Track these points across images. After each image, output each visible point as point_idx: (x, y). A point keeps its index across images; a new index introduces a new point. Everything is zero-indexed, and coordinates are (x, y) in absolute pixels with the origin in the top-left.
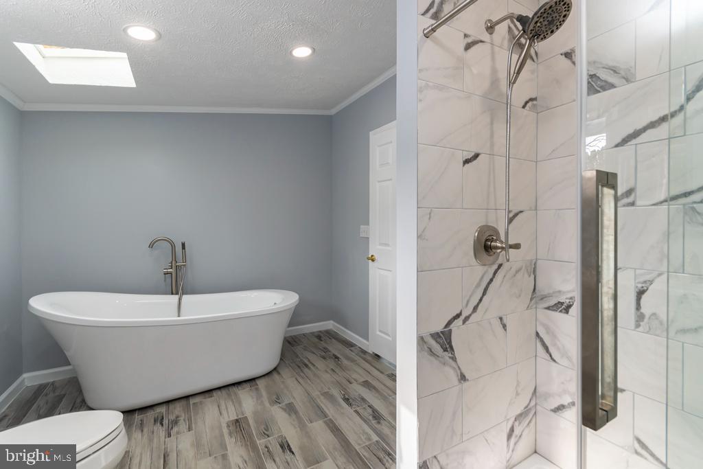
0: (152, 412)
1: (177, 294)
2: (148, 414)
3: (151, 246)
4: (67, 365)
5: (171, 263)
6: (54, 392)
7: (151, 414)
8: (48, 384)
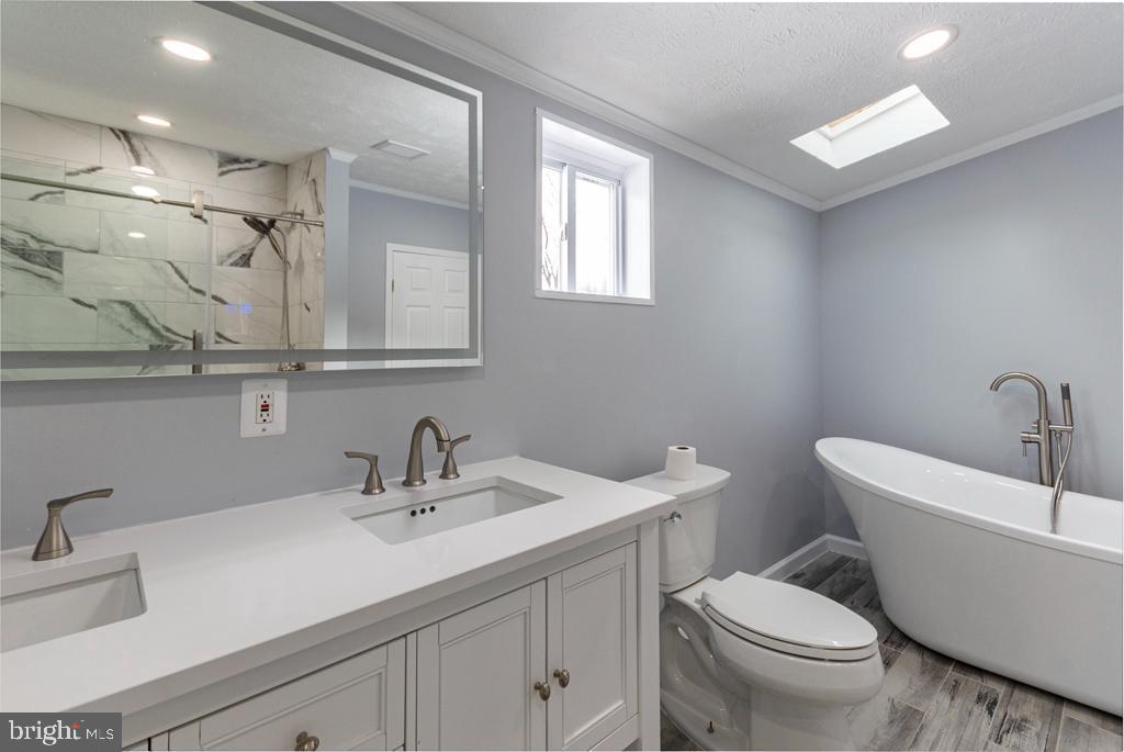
0: (980, 681)
1: (1053, 486)
2: (971, 679)
3: (995, 386)
4: (854, 539)
5: (1038, 422)
6: (854, 572)
7: (974, 681)
8: (851, 559)
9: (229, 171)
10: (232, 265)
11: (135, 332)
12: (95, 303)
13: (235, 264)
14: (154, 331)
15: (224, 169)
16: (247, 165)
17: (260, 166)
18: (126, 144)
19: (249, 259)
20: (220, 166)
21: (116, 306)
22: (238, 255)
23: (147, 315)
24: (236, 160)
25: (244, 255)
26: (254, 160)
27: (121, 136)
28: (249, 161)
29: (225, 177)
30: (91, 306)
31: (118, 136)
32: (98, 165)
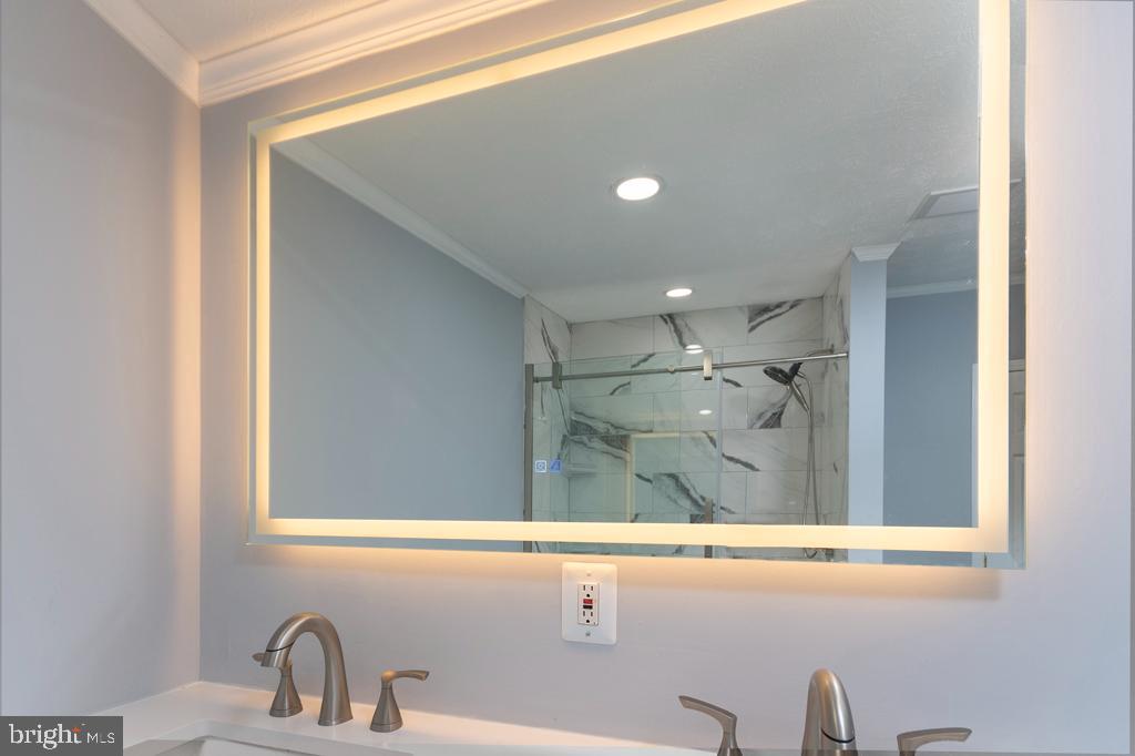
9: (758, 325)
10: (761, 427)
11: (679, 502)
12: (651, 477)
13: (765, 426)
14: (695, 502)
15: (754, 323)
16: (778, 311)
17: (792, 307)
18: (672, 326)
19: (779, 418)
20: (750, 322)
21: (664, 478)
22: (769, 414)
23: (688, 486)
24: (766, 309)
25: (774, 414)
26: (785, 303)
27: (668, 320)
28: (779, 306)
29: (754, 332)
30: (648, 480)
31: (665, 321)
32: (651, 352)
